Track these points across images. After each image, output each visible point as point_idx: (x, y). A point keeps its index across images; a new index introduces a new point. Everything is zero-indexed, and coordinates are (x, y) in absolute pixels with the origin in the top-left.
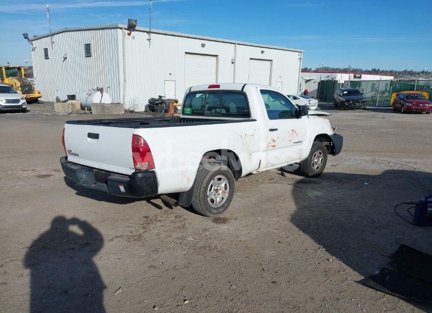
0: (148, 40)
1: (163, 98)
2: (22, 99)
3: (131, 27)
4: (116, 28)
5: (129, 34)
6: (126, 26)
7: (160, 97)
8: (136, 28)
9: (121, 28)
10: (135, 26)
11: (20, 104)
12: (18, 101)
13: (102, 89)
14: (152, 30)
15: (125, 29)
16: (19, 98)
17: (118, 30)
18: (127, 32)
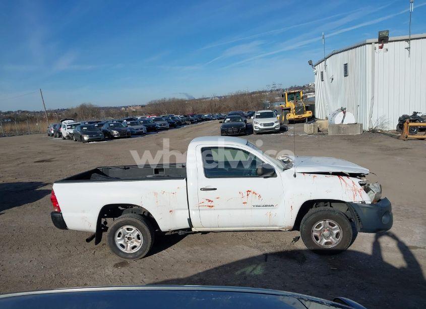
0: (407, 48)
1: (418, 114)
2: (276, 122)
3: (383, 40)
4: (365, 44)
5: (381, 47)
6: (377, 40)
7: (415, 113)
8: (389, 40)
9: (371, 43)
10: (387, 37)
11: (274, 126)
12: (272, 124)
13: (345, 109)
14: (412, 37)
15: (376, 43)
16: (273, 122)
17: (367, 46)
18: (377, 45)
